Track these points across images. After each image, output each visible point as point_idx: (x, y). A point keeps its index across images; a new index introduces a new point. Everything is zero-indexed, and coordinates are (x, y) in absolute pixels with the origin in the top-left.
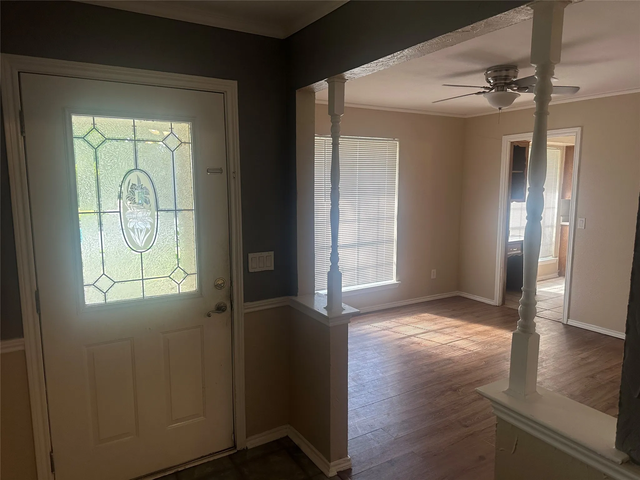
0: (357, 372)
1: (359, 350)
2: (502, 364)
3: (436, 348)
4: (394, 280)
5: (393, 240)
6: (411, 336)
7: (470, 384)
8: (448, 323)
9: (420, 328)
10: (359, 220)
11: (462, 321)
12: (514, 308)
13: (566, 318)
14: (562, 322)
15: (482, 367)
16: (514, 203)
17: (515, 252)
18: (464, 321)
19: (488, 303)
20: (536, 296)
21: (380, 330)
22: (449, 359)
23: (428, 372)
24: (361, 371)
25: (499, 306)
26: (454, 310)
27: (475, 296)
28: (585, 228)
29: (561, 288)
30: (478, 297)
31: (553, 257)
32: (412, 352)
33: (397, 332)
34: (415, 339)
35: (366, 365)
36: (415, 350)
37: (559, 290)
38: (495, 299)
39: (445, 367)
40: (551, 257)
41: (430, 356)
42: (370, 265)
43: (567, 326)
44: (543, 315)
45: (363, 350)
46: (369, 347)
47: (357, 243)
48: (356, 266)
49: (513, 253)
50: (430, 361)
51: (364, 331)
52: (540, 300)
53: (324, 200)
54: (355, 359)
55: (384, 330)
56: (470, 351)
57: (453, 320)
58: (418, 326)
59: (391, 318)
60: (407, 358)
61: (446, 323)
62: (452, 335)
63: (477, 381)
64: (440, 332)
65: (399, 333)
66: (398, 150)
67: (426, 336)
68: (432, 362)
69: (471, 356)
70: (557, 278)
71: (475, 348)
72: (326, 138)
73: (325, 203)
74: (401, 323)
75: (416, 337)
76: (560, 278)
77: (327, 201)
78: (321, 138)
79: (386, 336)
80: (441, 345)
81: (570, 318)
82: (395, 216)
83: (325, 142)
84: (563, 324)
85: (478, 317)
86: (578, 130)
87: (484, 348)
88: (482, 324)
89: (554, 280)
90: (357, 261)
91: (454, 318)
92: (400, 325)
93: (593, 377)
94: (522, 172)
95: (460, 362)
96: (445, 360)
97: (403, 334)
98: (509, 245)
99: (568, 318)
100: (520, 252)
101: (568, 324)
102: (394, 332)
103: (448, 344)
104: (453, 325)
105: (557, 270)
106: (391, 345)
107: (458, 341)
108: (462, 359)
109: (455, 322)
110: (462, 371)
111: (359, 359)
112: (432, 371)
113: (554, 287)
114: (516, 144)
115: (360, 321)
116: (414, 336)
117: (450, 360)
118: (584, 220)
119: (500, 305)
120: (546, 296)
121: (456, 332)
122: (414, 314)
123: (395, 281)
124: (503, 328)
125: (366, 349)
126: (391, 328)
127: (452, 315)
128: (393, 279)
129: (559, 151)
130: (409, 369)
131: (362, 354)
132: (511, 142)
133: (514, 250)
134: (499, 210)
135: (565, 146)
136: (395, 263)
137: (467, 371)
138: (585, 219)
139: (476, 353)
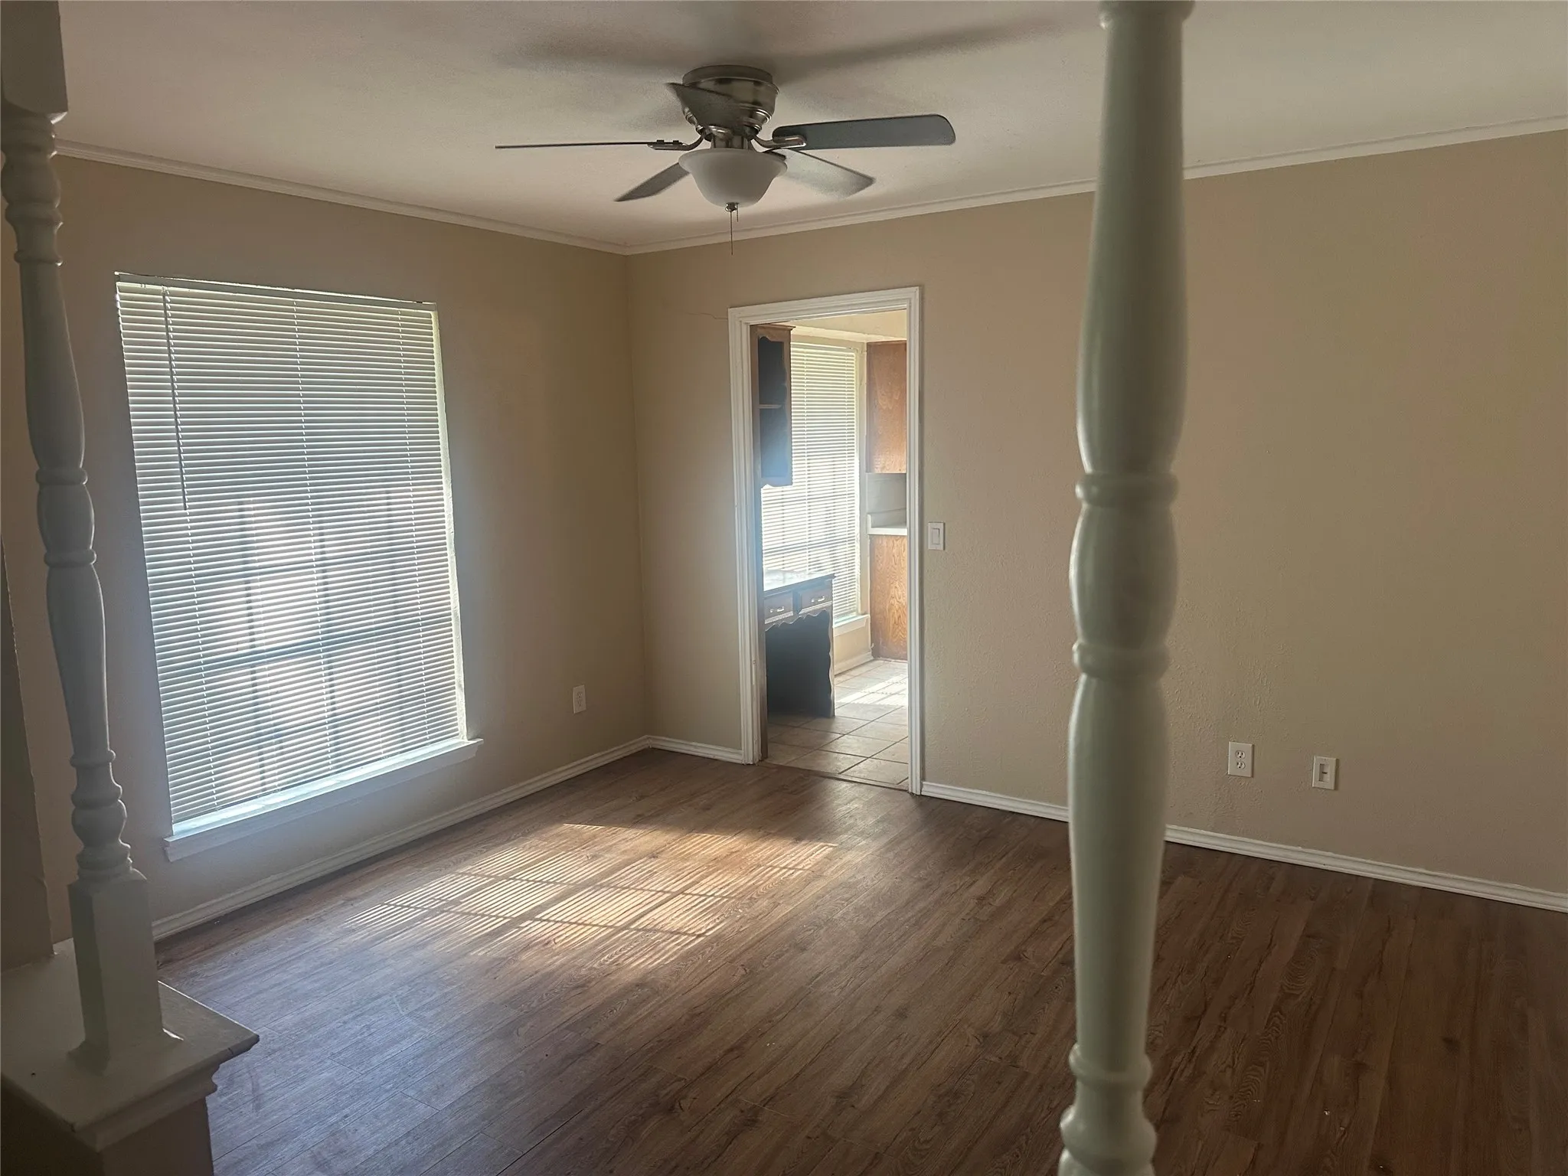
0: (333, 1119)
1: (346, 1018)
2: (792, 963)
3: (596, 949)
4: (461, 738)
5: (450, 614)
6: (523, 918)
7: (712, 1069)
8: (628, 846)
9: (548, 882)
10: (324, 565)
11: (668, 832)
12: (792, 765)
13: (919, 779)
14: (910, 791)
15: (736, 992)
16: (767, 486)
17: (781, 617)
18: (671, 830)
19: (729, 760)
20: (836, 720)
21: (422, 918)
22: (640, 984)
23: (581, 1055)
24: (347, 1111)
25: (754, 764)
26: (642, 797)
27: (694, 743)
28: (944, 549)
29: (885, 691)
30: (699, 745)
31: (858, 614)
32: (527, 983)
33: (476, 915)
34: (534, 929)
35: (368, 1078)
36: (536, 972)
37: (884, 696)
38: (743, 748)
39: (632, 1017)
40: (854, 614)
41: (582, 986)
42: (377, 704)
43: (922, 800)
44: (862, 775)
45: (358, 1012)
46: (379, 997)
47: (323, 639)
48: (326, 715)
49: (777, 619)
50: (582, 1007)
51: (364, 933)
52: (847, 730)
53: (182, 504)
54: (329, 1062)
55: (432, 913)
56: (699, 936)
57: (641, 831)
58: (539, 876)
59: (457, 863)
60: (513, 1013)
61: (623, 847)
62: (642, 886)
63: (731, 1050)
64: (608, 885)
65: (483, 915)
66: (435, 336)
67: (567, 910)
68: (591, 1008)
69: (703, 954)
70: (871, 664)
71: (708, 926)
72: (166, 288)
73: (185, 515)
74: (489, 876)
75: (537, 920)
76: (877, 662)
77: (191, 507)
78: (148, 286)
79: (444, 934)
80: (614, 935)
81: (927, 777)
82: (446, 541)
83: (165, 301)
84: (912, 794)
85: (707, 808)
86: (914, 293)
87: (735, 916)
88: (720, 833)
89: (864, 669)
90: (329, 695)
91: (644, 826)
92: (486, 885)
93: (1017, 957)
94: (780, 406)
95: (673, 985)
96: (629, 989)
97: (497, 917)
98: (766, 599)
99: (923, 778)
100: (791, 614)
101: (923, 793)
102: (469, 914)
103: (633, 927)
104: (642, 849)
105: (870, 644)
106: (456, 972)
107: (664, 906)
108: (677, 973)
109: (647, 838)
110: (683, 1020)
111: (341, 1057)
112: (592, 1047)
113: (871, 689)
114: (761, 333)
115: (351, 894)
116: (530, 916)
117: (645, 987)
118: (941, 526)
119: (758, 760)
120: (858, 716)
121: (652, 874)
122: (529, 833)
123: (466, 740)
124: (774, 834)
125: (373, 1004)
126: (456, 902)
127: (639, 816)
128: (458, 734)
129: (853, 356)
130: (520, 1055)
131: (355, 1035)
132: (751, 326)
133: (778, 611)
134: (736, 509)
135: (865, 342)
136: (460, 686)
137: (698, 1018)
138: (944, 524)
139: (717, 938)
